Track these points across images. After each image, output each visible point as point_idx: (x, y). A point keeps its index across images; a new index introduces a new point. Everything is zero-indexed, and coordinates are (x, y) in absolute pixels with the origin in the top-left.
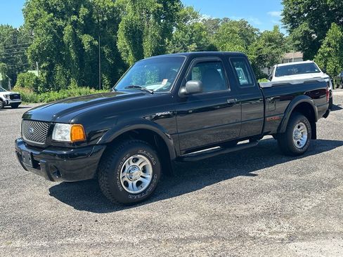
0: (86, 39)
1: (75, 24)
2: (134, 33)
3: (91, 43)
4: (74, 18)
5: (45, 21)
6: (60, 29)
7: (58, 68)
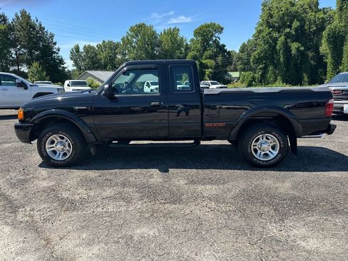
0: (294, 46)
1: (287, 35)
2: (336, 38)
3: (298, 49)
4: (288, 30)
5: (264, 35)
6: (275, 40)
7: (271, 69)
